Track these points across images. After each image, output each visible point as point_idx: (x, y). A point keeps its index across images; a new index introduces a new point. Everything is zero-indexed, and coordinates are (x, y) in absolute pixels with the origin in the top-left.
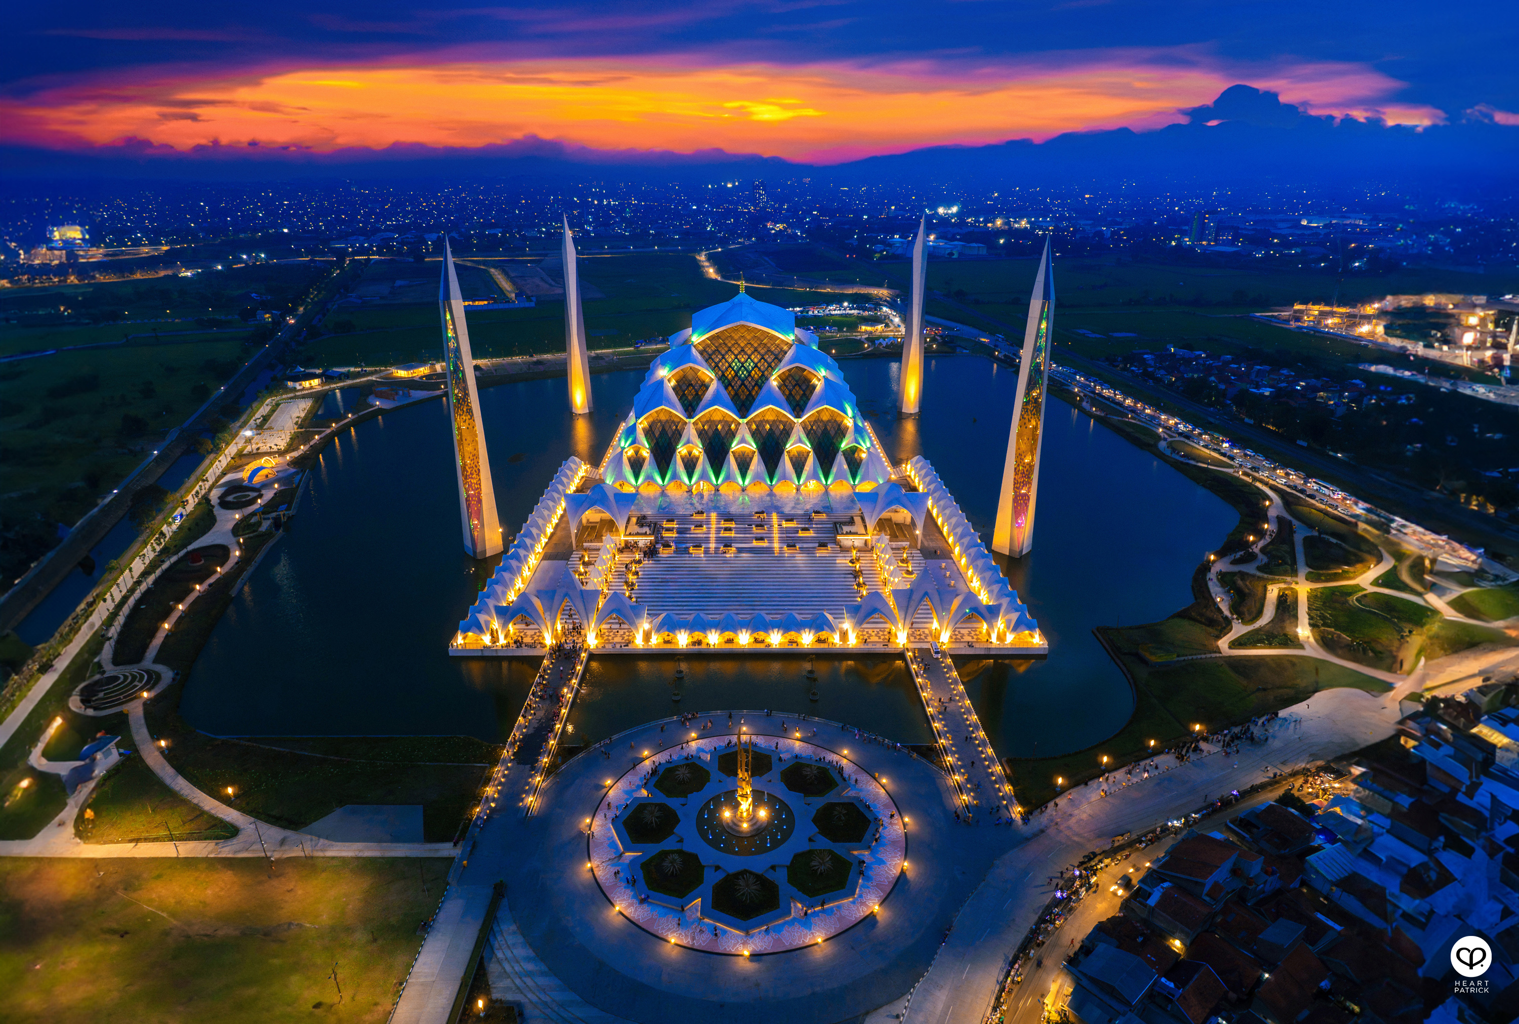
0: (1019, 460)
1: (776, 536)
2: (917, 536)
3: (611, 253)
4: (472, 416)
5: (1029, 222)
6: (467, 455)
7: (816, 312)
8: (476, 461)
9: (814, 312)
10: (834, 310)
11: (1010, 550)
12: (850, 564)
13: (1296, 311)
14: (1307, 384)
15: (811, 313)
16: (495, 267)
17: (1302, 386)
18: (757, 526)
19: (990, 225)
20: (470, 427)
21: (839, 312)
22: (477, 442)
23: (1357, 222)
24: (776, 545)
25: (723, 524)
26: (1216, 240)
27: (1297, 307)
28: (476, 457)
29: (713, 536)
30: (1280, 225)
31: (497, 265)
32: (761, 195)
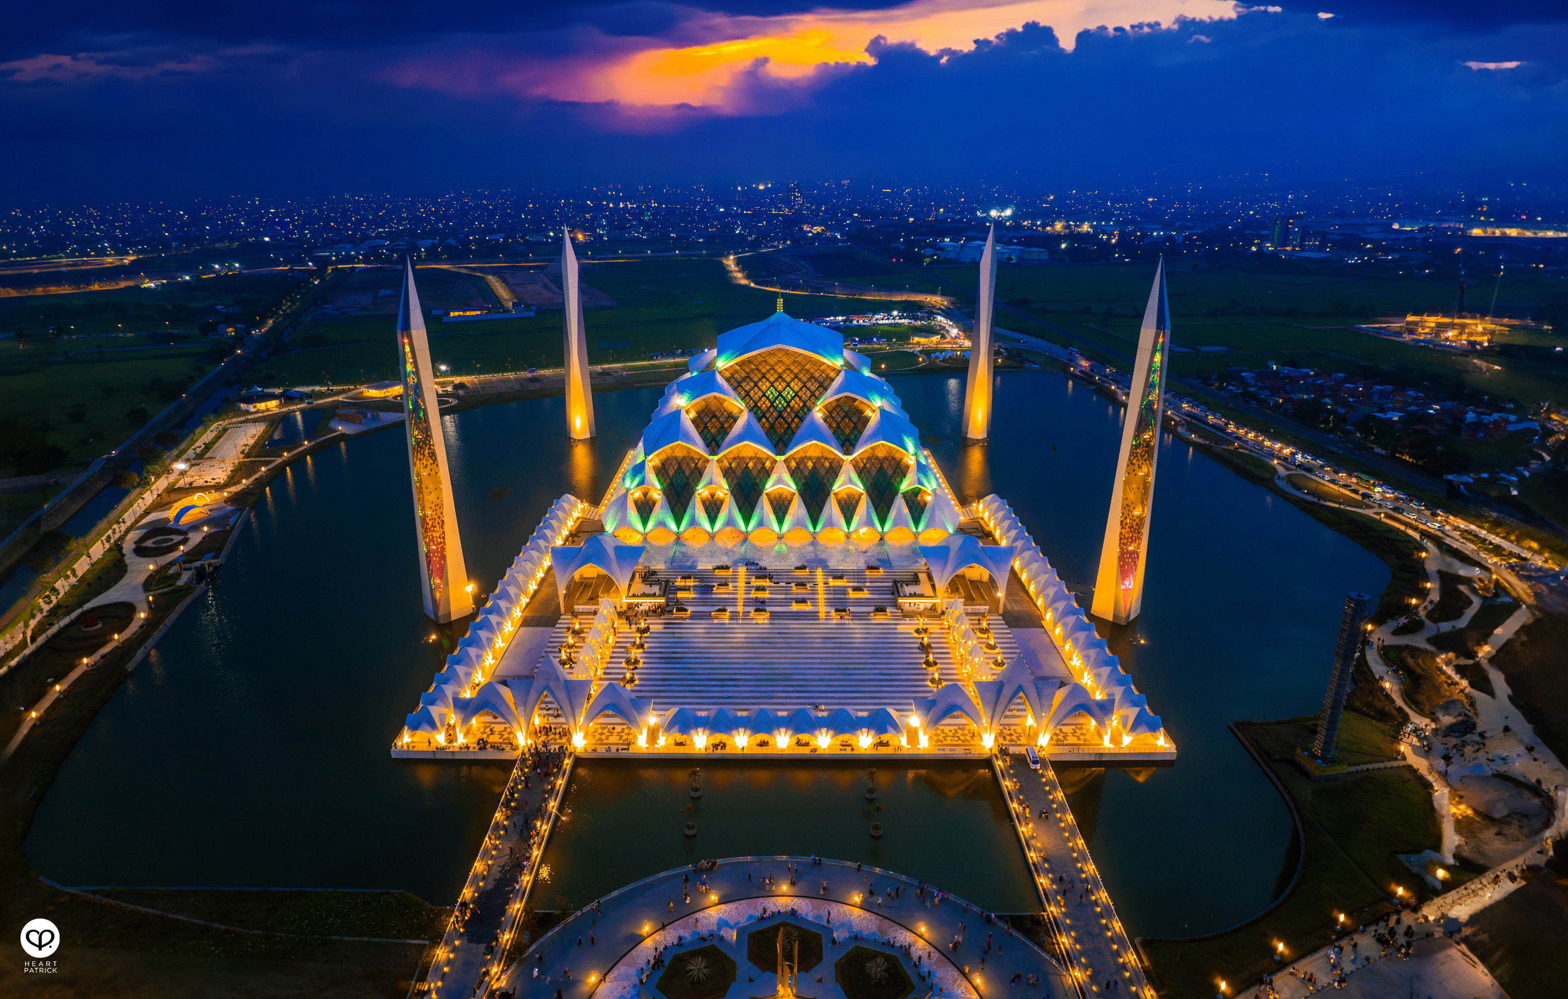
0: (1126, 512)
1: (821, 596)
2: (999, 599)
3: (626, 258)
4: (435, 460)
5: (1092, 227)
6: (427, 505)
7: (861, 322)
8: (439, 512)
9: (860, 321)
10: (881, 319)
11: (1115, 616)
12: (916, 635)
13: (1409, 323)
14: (1442, 407)
15: (855, 322)
16: (493, 274)
17: (1435, 410)
18: (797, 585)
19: (1048, 228)
20: (433, 473)
21: (887, 322)
22: (441, 489)
23: (1457, 225)
24: (822, 609)
25: (755, 583)
26: (1301, 245)
27: (1410, 318)
28: (439, 506)
29: (741, 596)
30: (1370, 229)
31: (495, 272)
32: (796, 197)
